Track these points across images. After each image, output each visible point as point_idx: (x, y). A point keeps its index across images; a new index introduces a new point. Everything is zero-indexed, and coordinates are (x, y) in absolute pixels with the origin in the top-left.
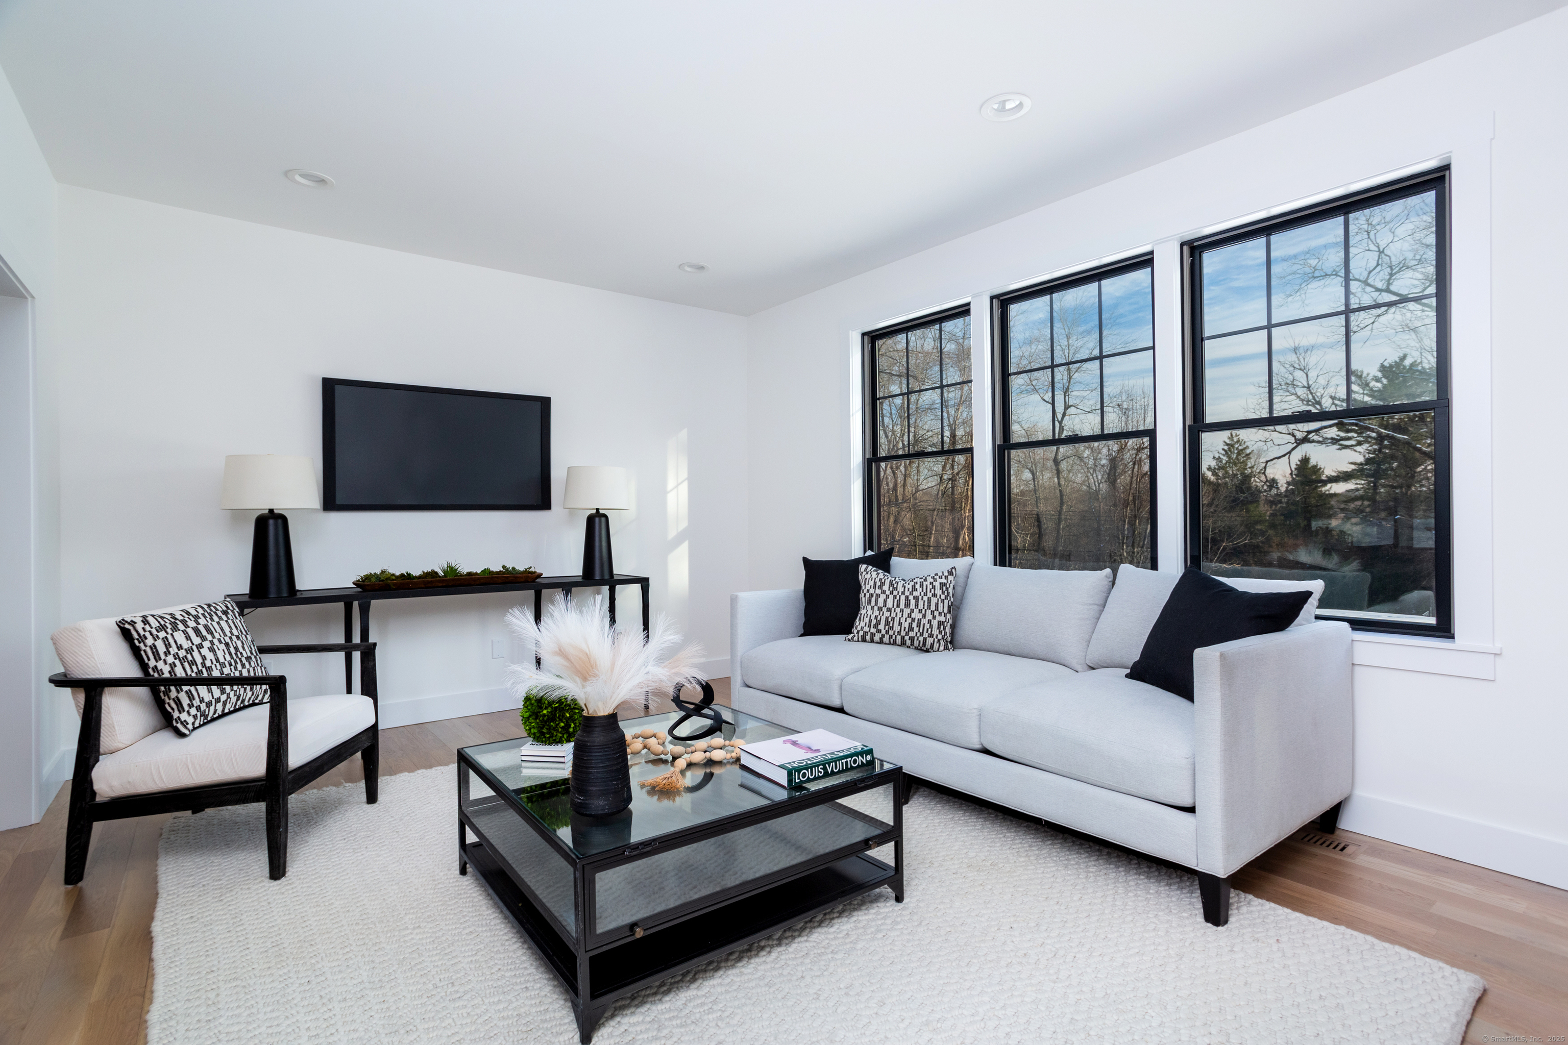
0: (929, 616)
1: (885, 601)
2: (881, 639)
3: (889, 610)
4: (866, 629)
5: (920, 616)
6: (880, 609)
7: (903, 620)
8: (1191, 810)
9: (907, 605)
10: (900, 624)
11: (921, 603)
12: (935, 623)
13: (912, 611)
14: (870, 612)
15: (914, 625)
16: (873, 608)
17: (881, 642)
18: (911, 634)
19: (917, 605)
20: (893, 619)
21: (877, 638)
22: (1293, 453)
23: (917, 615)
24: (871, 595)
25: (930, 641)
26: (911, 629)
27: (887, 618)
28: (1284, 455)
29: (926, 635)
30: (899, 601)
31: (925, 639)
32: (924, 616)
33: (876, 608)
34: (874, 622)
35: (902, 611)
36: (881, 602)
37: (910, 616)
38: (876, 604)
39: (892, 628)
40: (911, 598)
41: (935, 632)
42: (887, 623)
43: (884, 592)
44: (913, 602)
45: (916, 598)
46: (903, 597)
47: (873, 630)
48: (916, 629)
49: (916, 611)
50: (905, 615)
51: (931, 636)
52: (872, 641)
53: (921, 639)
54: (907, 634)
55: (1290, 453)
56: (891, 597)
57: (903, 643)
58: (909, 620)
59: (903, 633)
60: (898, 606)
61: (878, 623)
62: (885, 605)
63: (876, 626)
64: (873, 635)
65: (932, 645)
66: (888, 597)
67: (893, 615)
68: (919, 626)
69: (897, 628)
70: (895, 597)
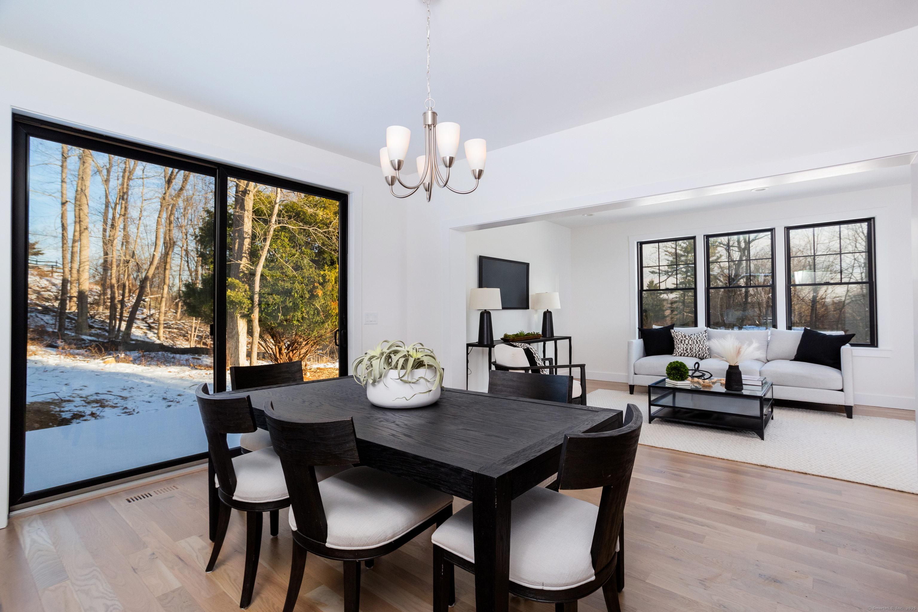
0: (705, 347)
1: (688, 342)
2: (688, 355)
3: (691, 345)
4: (682, 352)
5: (702, 347)
6: (687, 345)
7: (696, 348)
8: (842, 390)
9: (697, 343)
10: (695, 349)
11: (701, 342)
12: (707, 349)
13: (699, 345)
14: (682, 346)
15: (700, 350)
16: (683, 344)
17: (687, 356)
18: (699, 353)
19: (700, 343)
20: (693, 348)
21: (686, 355)
22: (667, 280)
23: (701, 346)
24: (682, 340)
25: (706, 355)
26: (699, 351)
27: (690, 348)
28: (664, 281)
29: (704, 353)
30: (694, 342)
31: (704, 354)
32: (703, 347)
33: (685, 344)
34: (685, 349)
35: (696, 345)
36: (687, 342)
37: (699, 347)
38: (685, 343)
39: (692, 351)
40: (698, 340)
41: (707, 352)
42: (691, 349)
43: (687, 339)
44: (699, 342)
45: (699, 341)
46: (695, 340)
47: (685, 352)
48: (701, 351)
49: (700, 345)
50: (697, 346)
51: (706, 353)
52: (684, 356)
53: (703, 354)
54: (698, 353)
55: (666, 280)
56: (690, 340)
57: (695, 356)
58: (699, 348)
59: (696, 353)
60: (694, 343)
61: (687, 349)
62: (689, 343)
63: (686, 351)
64: (685, 354)
65: (706, 356)
66: (689, 340)
67: (693, 346)
68: (702, 350)
69: (694, 351)
70: (692, 340)
